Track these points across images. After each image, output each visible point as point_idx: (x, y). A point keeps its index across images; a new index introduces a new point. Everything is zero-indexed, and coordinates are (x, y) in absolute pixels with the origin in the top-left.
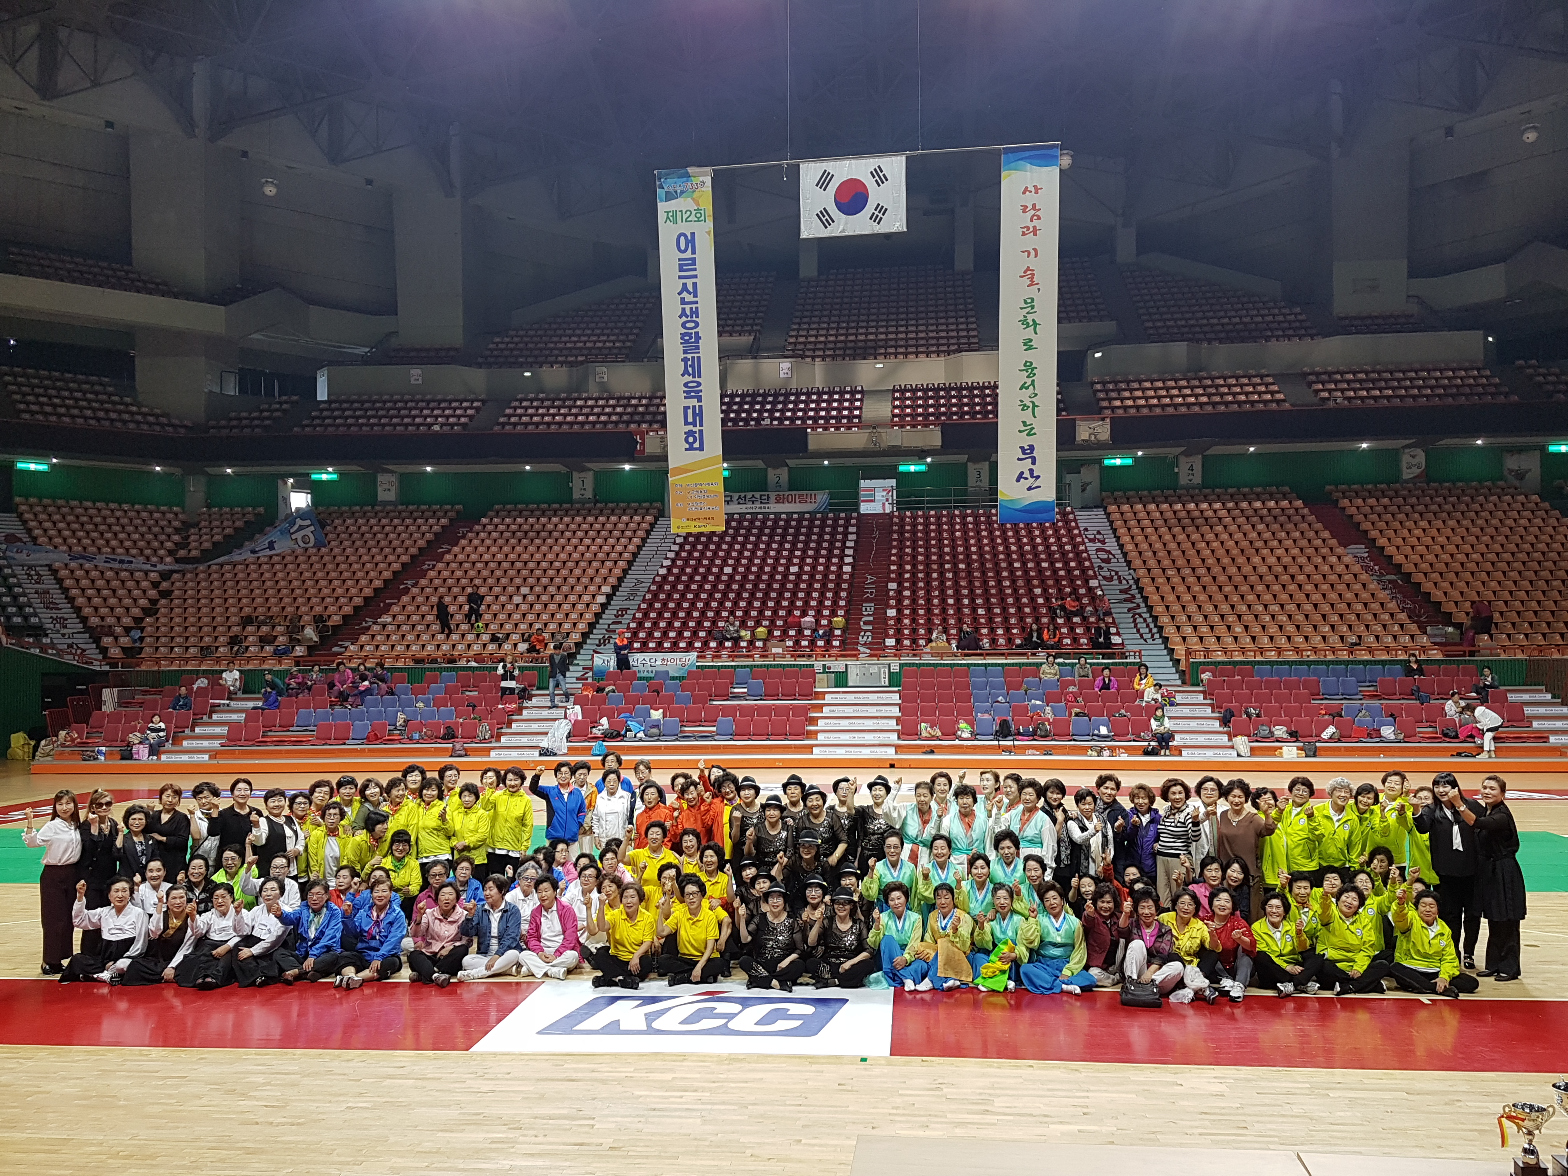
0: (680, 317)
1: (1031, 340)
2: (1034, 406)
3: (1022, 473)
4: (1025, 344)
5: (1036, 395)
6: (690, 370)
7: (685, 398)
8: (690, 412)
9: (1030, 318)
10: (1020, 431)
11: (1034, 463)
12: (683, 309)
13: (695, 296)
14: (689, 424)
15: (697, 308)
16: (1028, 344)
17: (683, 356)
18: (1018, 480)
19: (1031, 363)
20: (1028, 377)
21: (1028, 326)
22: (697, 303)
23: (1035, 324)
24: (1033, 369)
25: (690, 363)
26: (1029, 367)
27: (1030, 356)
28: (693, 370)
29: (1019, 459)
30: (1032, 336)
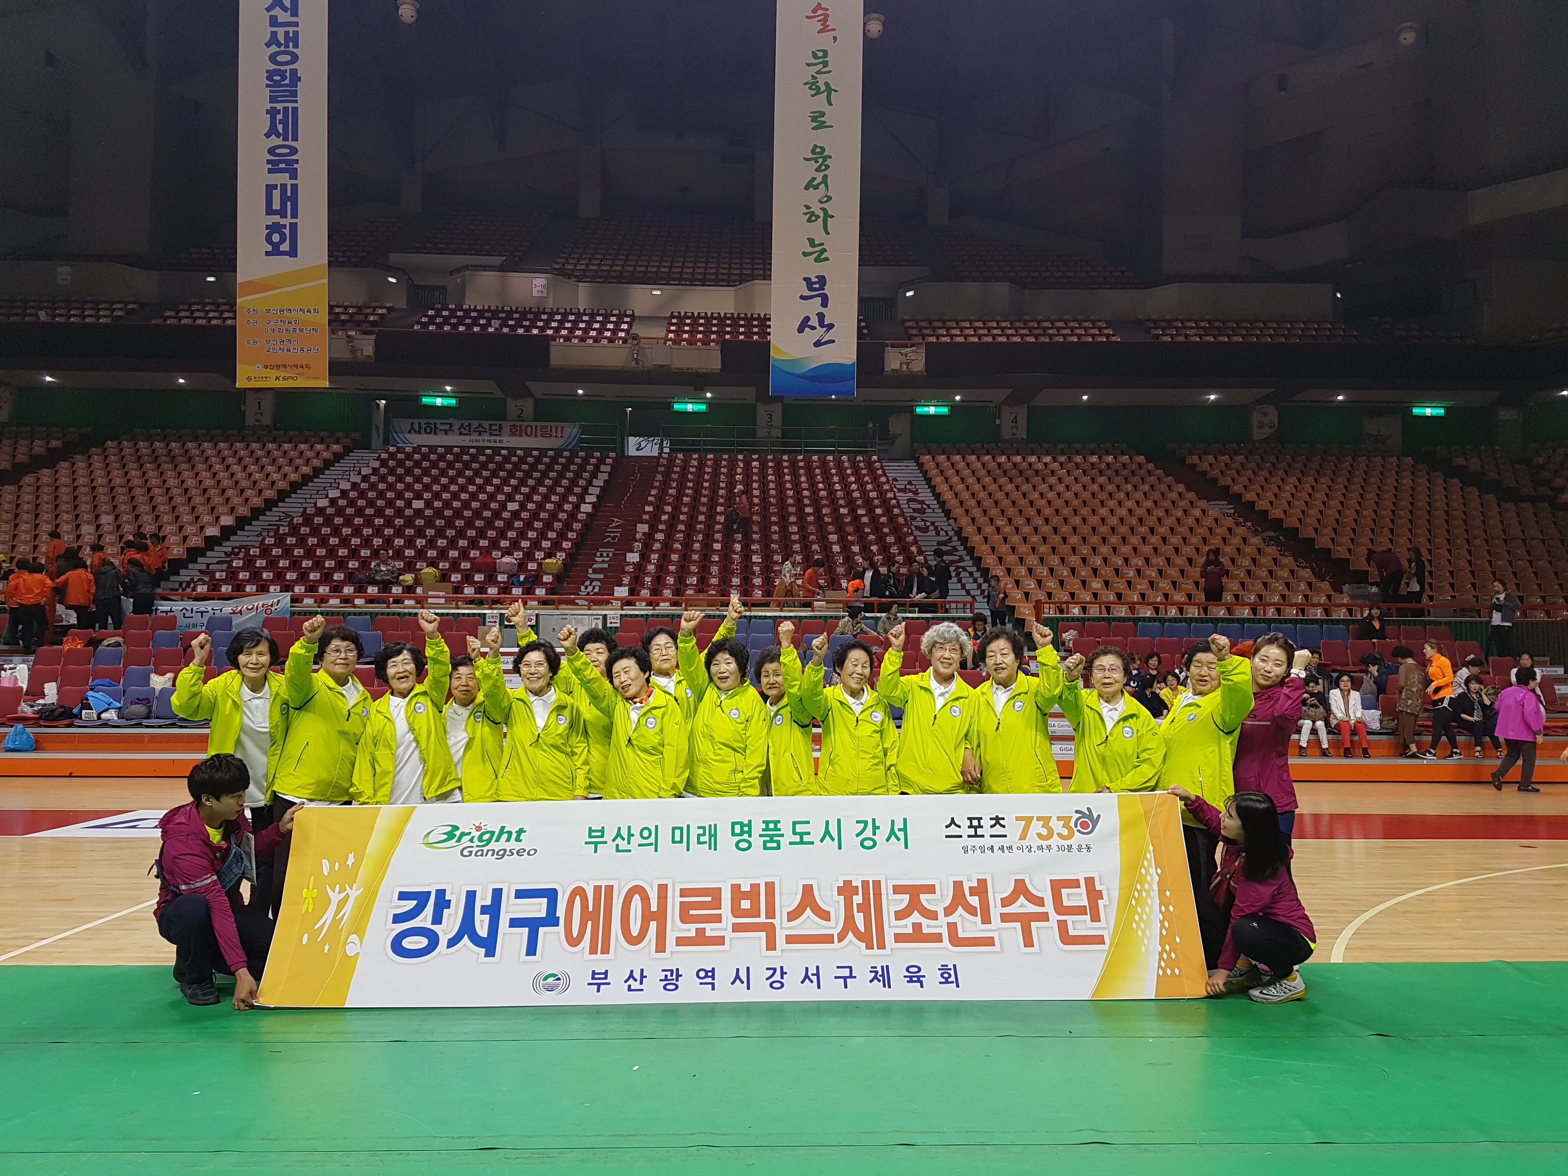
0: (268, 45)
1: (823, 114)
2: (826, 216)
3: (807, 319)
4: (814, 119)
5: (830, 198)
6: (280, 127)
7: (270, 171)
8: (276, 194)
9: (821, 80)
10: (805, 254)
11: (825, 304)
12: (274, 34)
13: (295, 13)
14: (275, 212)
15: (296, 33)
16: (818, 120)
17: (269, 106)
18: (801, 330)
19: (823, 149)
20: (818, 170)
21: (818, 92)
22: (296, 24)
23: (829, 89)
24: (825, 159)
25: (280, 117)
26: (819, 155)
27: (821, 138)
28: (285, 128)
29: (802, 297)
30: (825, 107)
